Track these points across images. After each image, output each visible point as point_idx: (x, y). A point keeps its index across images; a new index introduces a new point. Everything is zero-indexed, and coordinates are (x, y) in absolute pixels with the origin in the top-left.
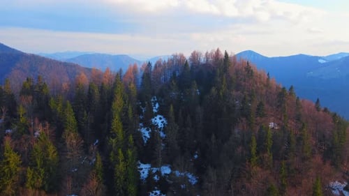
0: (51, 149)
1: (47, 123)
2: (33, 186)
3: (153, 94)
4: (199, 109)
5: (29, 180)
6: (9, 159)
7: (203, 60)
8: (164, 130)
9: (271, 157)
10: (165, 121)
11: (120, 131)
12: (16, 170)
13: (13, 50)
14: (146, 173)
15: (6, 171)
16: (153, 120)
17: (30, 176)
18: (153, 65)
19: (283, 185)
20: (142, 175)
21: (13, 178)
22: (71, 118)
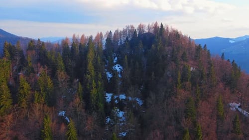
0: (49, 81)
1: (46, 66)
2: (39, 103)
3: (114, 52)
4: (144, 59)
5: (36, 99)
6: (23, 86)
7: (146, 31)
8: (121, 73)
9: (191, 85)
10: (121, 68)
11: (93, 71)
12: (28, 92)
13: (13, 35)
14: (110, 98)
15: (22, 92)
16: (114, 67)
17: (36, 96)
18: (113, 33)
19: (197, 100)
20: (107, 100)
21: (26, 97)
22: (61, 63)
